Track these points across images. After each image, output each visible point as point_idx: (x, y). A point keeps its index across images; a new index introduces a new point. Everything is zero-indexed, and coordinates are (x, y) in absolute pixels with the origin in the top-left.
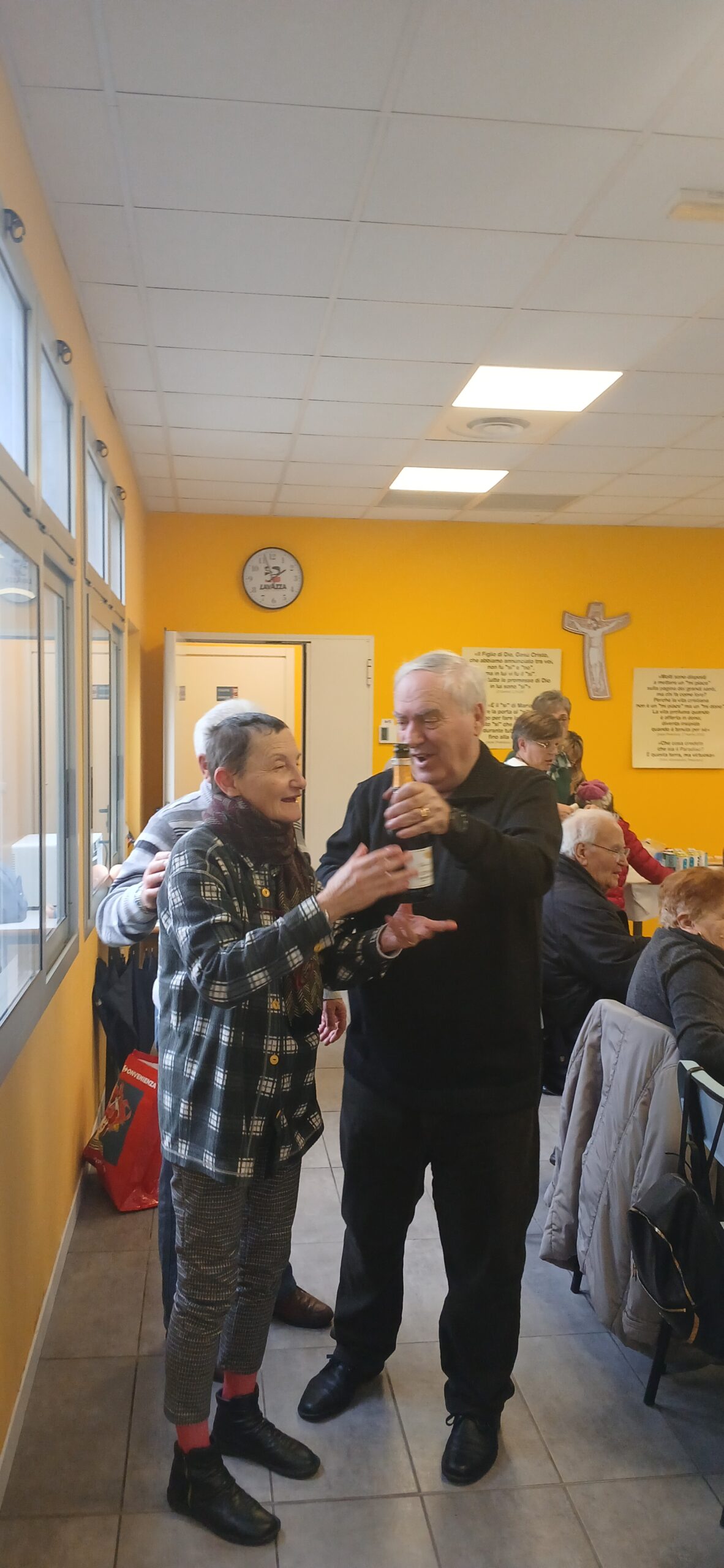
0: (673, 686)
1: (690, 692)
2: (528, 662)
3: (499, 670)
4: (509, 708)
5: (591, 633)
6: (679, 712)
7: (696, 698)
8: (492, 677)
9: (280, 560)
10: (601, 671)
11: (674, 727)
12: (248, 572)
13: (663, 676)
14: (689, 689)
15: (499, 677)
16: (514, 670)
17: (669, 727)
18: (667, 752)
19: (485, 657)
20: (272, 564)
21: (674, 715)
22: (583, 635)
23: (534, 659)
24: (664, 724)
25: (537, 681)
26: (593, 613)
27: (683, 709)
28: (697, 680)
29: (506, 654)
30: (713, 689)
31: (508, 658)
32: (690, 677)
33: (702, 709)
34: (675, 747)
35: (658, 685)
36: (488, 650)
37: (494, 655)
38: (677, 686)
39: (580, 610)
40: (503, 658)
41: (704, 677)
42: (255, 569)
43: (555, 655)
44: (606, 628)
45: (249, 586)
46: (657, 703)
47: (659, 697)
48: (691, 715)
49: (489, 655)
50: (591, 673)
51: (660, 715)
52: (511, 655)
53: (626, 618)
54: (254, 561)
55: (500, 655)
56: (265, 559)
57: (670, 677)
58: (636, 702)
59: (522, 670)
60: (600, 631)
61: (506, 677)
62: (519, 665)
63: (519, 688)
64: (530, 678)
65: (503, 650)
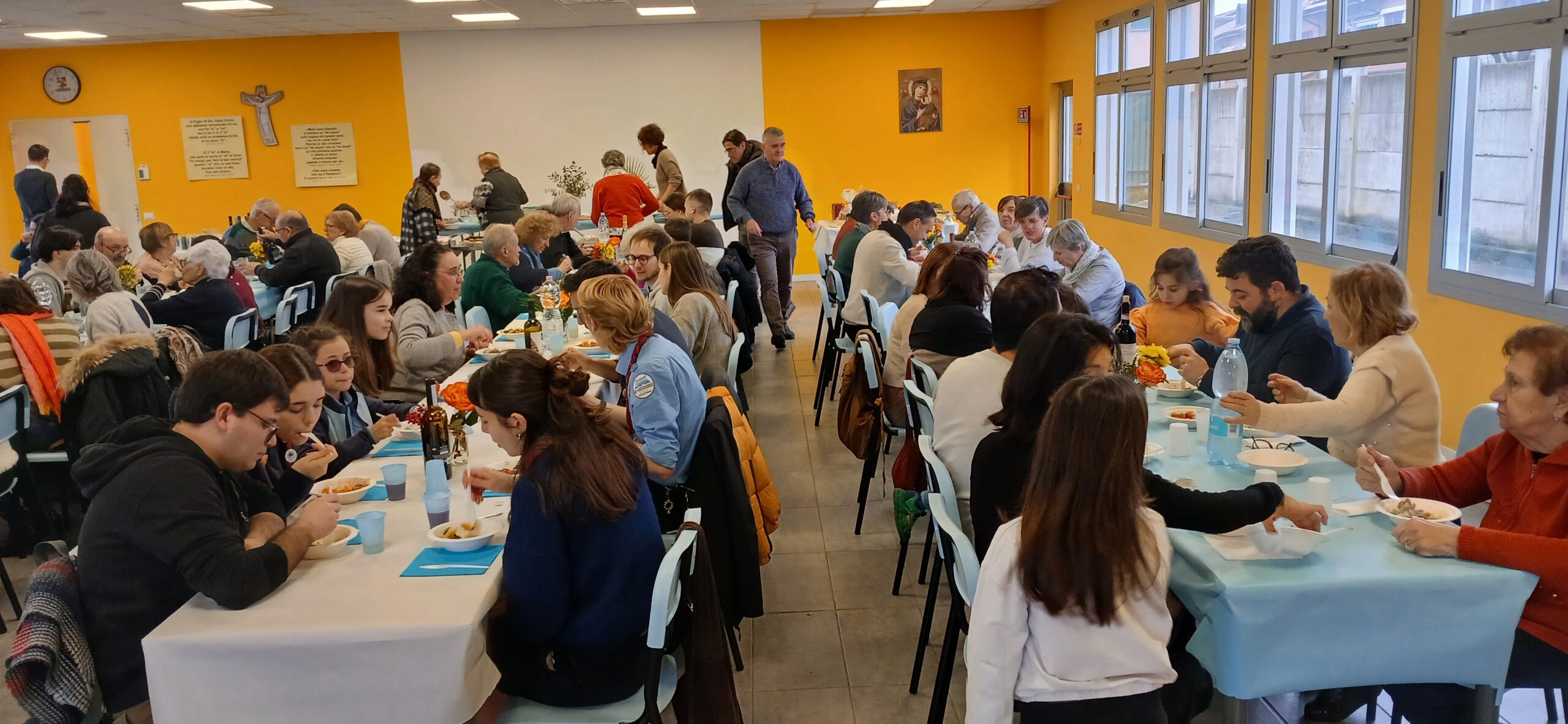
0: (316, 135)
1: (328, 138)
2: (223, 125)
3: (206, 131)
4: (216, 154)
5: (260, 105)
6: (322, 151)
7: (333, 142)
8: (202, 136)
9: (64, 73)
10: (269, 128)
11: (321, 160)
12: (47, 82)
13: (309, 129)
14: (327, 137)
15: (207, 135)
16: (215, 130)
17: (318, 160)
18: (317, 176)
19: (196, 124)
20: (61, 76)
21: (319, 153)
22: (255, 106)
23: (226, 123)
24: (314, 159)
25: (230, 136)
26: (261, 94)
27: (325, 149)
28: (331, 131)
29: (210, 121)
30: (342, 136)
31: (211, 123)
32: (326, 129)
33: (336, 148)
34: (322, 173)
35: (306, 135)
36: (198, 119)
37: (201, 122)
38: (320, 135)
39: (252, 91)
40: (207, 123)
41: (336, 129)
42: (51, 80)
43: (238, 120)
44: (268, 102)
45: (49, 90)
46: (308, 146)
47: (309, 142)
48: (328, 153)
49: (198, 122)
50: (263, 129)
51: (311, 153)
52: (212, 121)
53: (281, 95)
54: (50, 75)
55: (205, 121)
56: (56, 74)
57: (314, 129)
58: (294, 146)
59: (220, 130)
60: (264, 104)
61: (211, 135)
62: (218, 127)
63: (220, 141)
64: (226, 134)
65: (207, 119)
